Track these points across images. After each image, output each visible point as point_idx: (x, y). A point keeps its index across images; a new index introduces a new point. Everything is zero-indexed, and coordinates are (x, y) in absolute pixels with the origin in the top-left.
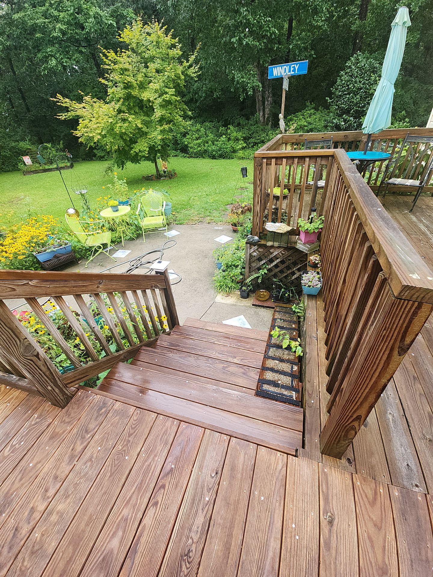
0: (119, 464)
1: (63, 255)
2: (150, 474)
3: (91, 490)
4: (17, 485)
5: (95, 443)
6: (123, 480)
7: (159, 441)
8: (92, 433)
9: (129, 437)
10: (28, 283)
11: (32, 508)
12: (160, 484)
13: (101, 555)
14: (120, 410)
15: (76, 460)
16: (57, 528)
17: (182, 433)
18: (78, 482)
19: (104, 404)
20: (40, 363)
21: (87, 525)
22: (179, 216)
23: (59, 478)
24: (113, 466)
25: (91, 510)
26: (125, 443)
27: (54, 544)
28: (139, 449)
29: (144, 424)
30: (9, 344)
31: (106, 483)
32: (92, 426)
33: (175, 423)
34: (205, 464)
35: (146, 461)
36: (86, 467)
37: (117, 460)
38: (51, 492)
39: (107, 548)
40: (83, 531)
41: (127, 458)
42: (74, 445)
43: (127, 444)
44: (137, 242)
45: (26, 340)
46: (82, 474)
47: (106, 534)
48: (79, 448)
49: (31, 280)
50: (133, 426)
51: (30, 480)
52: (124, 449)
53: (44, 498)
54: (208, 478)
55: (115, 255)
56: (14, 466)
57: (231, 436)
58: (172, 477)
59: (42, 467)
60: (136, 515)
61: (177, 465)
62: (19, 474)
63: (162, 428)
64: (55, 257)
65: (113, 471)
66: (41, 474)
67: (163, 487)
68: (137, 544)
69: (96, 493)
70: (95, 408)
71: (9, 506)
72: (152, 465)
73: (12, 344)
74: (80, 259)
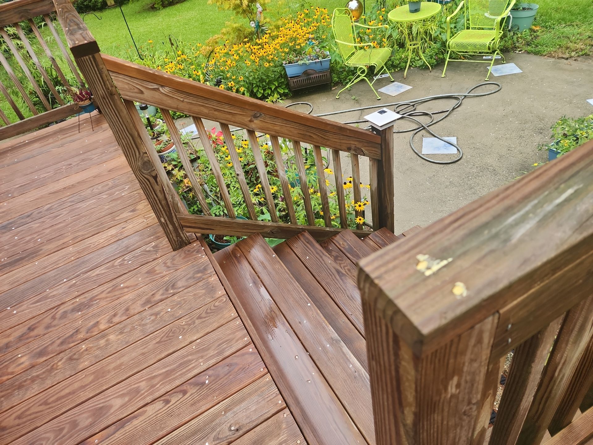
0: (172, 338)
1: (316, 72)
2: (184, 370)
3: (139, 342)
4: (103, 295)
5: (171, 302)
6: (163, 355)
7: (216, 345)
8: (175, 291)
9: (198, 318)
10: (158, 89)
11: (98, 322)
12: (184, 387)
13: (103, 403)
14: (211, 285)
15: (149, 306)
16: (98, 352)
17: (243, 355)
18: (136, 327)
19: (205, 269)
20: (157, 188)
21: (115, 369)
22: (544, 37)
23: (128, 312)
24: (166, 335)
25: (125, 359)
26: (190, 322)
27: (87, 363)
28: (195, 338)
29: (219, 316)
30: (128, 152)
31: (151, 345)
32: (180, 284)
33: (246, 339)
34: (235, 409)
35: (191, 355)
36: (150, 319)
37: (173, 333)
38: (116, 320)
39: (110, 402)
40: (109, 372)
41: (180, 337)
42: (157, 292)
43: (190, 325)
44: (432, 73)
45: (145, 155)
46: (143, 323)
47: (119, 389)
48: (158, 297)
49: (162, 86)
50: (209, 311)
51: (113, 298)
52: (185, 327)
53: (110, 321)
54: (225, 427)
55: (383, 90)
56: (113, 278)
57: (287, 406)
58: (198, 391)
59: (126, 293)
60: (147, 396)
61: (211, 384)
62: (110, 287)
63: (230, 334)
64: (306, 73)
65: (162, 340)
66: (122, 299)
67: (185, 392)
68: (128, 421)
69: (139, 348)
70: (196, 268)
71: (87, 308)
72: (192, 364)
73: (131, 153)
74: (336, 84)
